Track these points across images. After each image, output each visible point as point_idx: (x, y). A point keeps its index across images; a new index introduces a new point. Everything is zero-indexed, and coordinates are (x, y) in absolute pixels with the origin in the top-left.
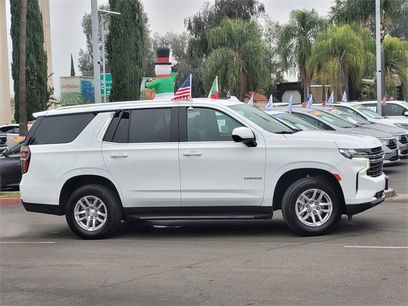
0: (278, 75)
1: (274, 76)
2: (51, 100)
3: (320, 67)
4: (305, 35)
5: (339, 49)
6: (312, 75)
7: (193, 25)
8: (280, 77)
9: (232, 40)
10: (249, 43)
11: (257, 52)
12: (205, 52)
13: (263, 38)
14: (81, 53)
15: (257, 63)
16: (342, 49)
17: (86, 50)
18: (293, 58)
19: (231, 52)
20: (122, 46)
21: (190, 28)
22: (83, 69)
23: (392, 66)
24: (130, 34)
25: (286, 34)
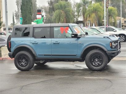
0: (77, 18)
1: (75, 19)
2: (2, 26)
3: (89, 16)
4: (85, 6)
5: (95, 11)
6: (87, 19)
7: (50, 2)
8: (77, 19)
9: (62, 7)
10: (67, 8)
11: (69, 11)
12: (53, 11)
13: (72, 7)
14: (15, 11)
15: (70, 14)
16: (96, 10)
17: (17, 10)
18: (81, 13)
19: (61, 11)
20: (26, 9)
21: (49, 3)
22: (16, 16)
23: (112, 16)
24: (28, 5)
25: (79, 6)
